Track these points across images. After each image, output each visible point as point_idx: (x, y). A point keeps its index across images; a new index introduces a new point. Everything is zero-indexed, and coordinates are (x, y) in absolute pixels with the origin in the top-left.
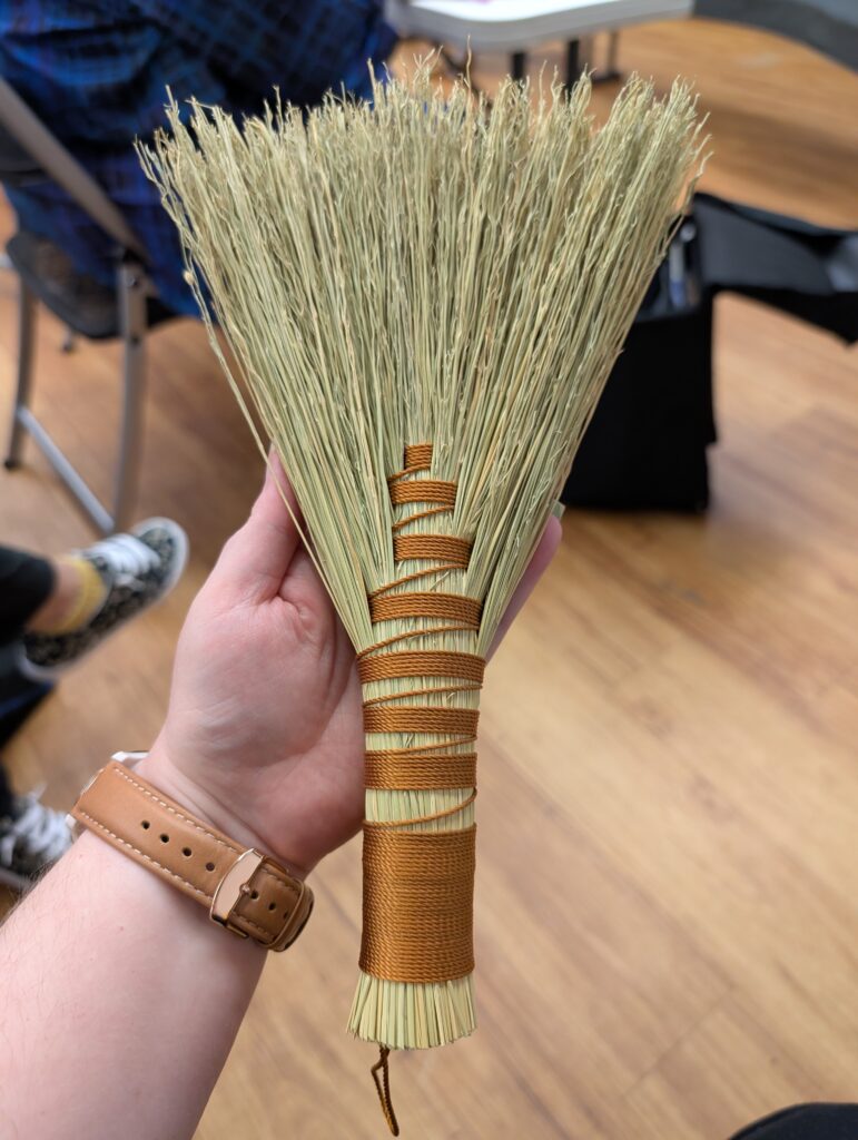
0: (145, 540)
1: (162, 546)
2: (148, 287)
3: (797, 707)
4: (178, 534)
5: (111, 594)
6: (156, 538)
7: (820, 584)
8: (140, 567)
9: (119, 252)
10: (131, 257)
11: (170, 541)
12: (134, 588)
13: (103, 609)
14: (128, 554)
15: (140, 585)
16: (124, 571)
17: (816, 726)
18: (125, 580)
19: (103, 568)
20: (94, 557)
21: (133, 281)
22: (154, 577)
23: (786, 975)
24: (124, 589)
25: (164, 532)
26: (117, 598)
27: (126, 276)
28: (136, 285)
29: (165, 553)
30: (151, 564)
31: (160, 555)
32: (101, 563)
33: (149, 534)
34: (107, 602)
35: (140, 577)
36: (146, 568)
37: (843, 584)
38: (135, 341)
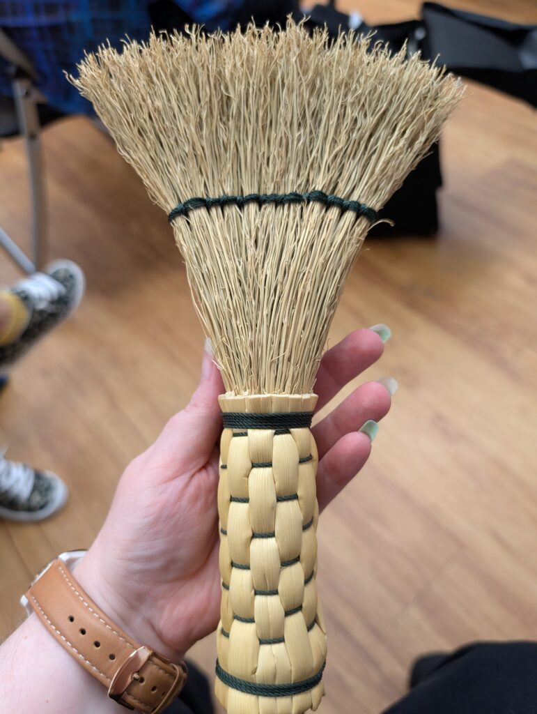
0: (55, 277)
1: (65, 280)
2: (37, 96)
3: (501, 364)
4: (76, 270)
5: (33, 316)
6: (62, 275)
7: (514, 280)
8: (52, 295)
9: (12, 70)
10: (21, 74)
11: (71, 276)
12: (49, 311)
13: (29, 327)
14: (42, 287)
15: (52, 309)
16: (41, 299)
17: (514, 376)
18: (42, 306)
19: (25, 298)
20: (20, 291)
21: (25, 91)
22: (62, 302)
23: (497, 538)
24: (41, 312)
25: (67, 271)
26: (38, 319)
27: (19, 88)
28: (27, 94)
29: (68, 284)
30: (59, 293)
31: (65, 286)
32: (23, 295)
33: (57, 272)
34: (31, 322)
35: (53, 302)
36: (56, 297)
37: (530, 279)
38: (33, 137)
